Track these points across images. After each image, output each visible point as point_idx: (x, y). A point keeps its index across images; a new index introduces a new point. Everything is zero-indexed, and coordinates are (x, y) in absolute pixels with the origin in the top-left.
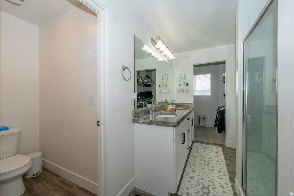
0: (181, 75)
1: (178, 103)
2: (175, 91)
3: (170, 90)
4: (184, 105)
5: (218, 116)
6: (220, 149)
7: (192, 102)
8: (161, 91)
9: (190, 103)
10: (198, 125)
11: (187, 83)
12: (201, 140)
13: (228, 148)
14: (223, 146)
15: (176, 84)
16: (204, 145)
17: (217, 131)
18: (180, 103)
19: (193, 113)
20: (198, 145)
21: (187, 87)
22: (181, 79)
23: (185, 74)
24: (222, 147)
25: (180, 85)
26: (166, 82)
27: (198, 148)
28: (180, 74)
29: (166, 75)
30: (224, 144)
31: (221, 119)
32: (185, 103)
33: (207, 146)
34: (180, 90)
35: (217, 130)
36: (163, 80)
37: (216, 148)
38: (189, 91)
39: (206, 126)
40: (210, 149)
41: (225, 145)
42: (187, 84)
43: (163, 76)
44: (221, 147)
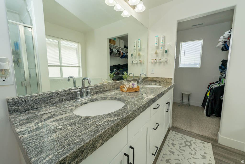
0: (159, 39)
1: (153, 78)
2: (150, 60)
3: (143, 60)
4: (161, 80)
5: (208, 95)
6: (209, 147)
7: (172, 76)
8: (133, 61)
9: (169, 77)
10: (181, 103)
11: (166, 49)
12: (181, 127)
13: (222, 148)
14: (214, 142)
15: (152, 52)
16: (184, 136)
17: (205, 114)
18: (155, 78)
19: (172, 90)
20: (176, 135)
21: (165, 54)
22: (159, 45)
23: (164, 38)
24: (213, 145)
25: (156, 53)
26: (140, 50)
27: (174, 142)
28: (156, 37)
29: (139, 41)
30: (215, 138)
31: (213, 100)
32: (162, 78)
33: (189, 138)
34: (157, 59)
35: (205, 112)
36: (135, 48)
37: (202, 145)
38: (168, 61)
39: (191, 104)
40: (193, 146)
41: (216, 141)
42: (166, 52)
43: (135, 42)
44: (210, 145)
